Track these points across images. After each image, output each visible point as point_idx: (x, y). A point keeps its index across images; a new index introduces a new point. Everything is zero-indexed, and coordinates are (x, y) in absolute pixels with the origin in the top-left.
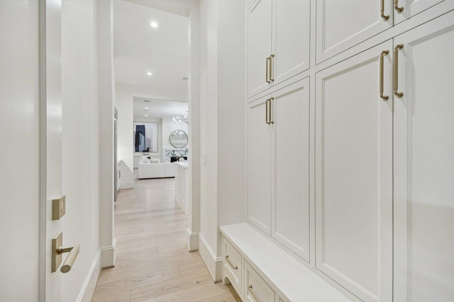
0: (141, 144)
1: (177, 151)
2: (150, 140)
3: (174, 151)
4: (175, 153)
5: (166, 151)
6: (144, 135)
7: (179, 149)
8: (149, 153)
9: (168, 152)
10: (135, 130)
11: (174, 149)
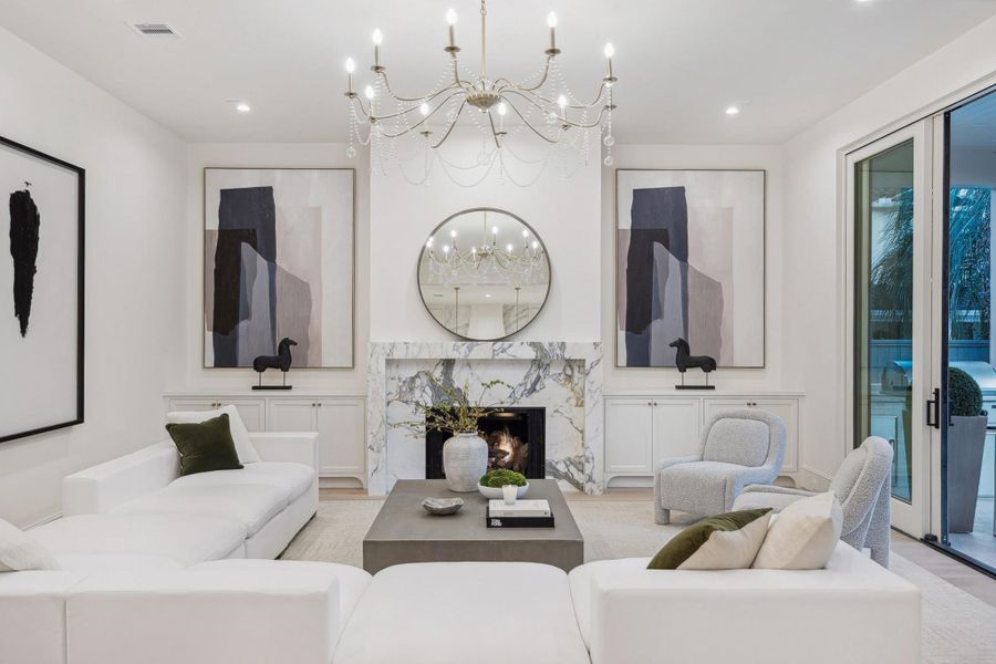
0: (248, 316)
1: (468, 363)
2: (303, 290)
3: (448, 364)
4: (460, 378)
5: (389, 362)
6: (270, 255)
7: (481, 352)
8: (291, 377)
9: (410, 372)
10: (214, 224)
11: (450, 349)
